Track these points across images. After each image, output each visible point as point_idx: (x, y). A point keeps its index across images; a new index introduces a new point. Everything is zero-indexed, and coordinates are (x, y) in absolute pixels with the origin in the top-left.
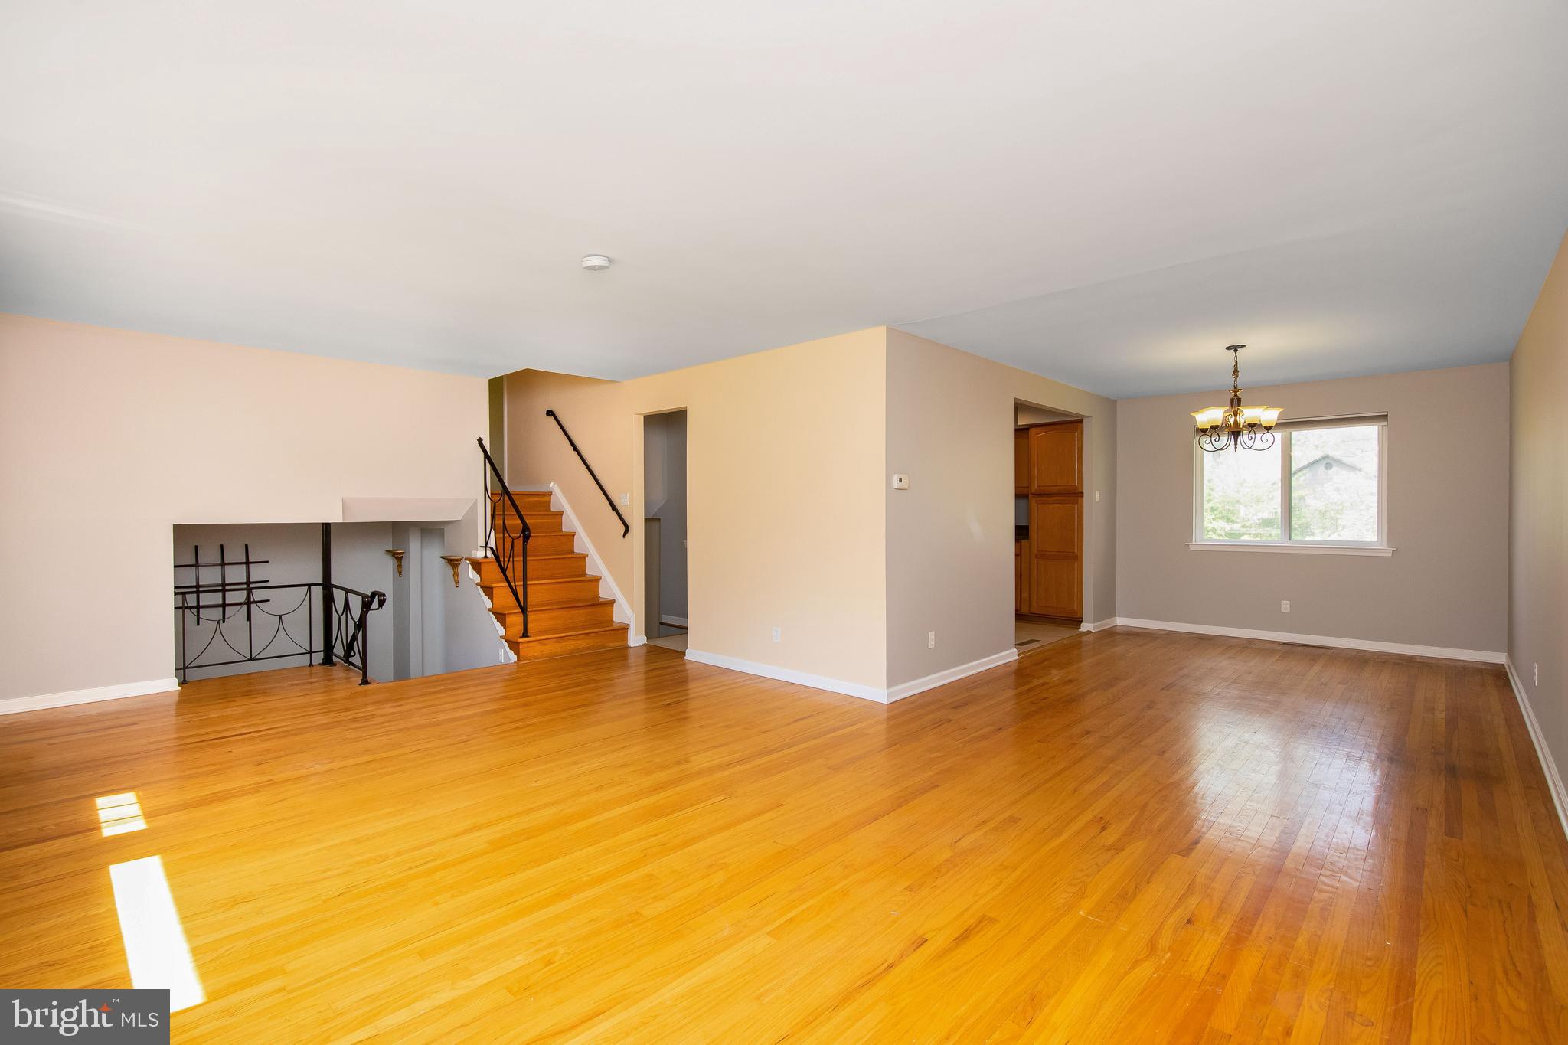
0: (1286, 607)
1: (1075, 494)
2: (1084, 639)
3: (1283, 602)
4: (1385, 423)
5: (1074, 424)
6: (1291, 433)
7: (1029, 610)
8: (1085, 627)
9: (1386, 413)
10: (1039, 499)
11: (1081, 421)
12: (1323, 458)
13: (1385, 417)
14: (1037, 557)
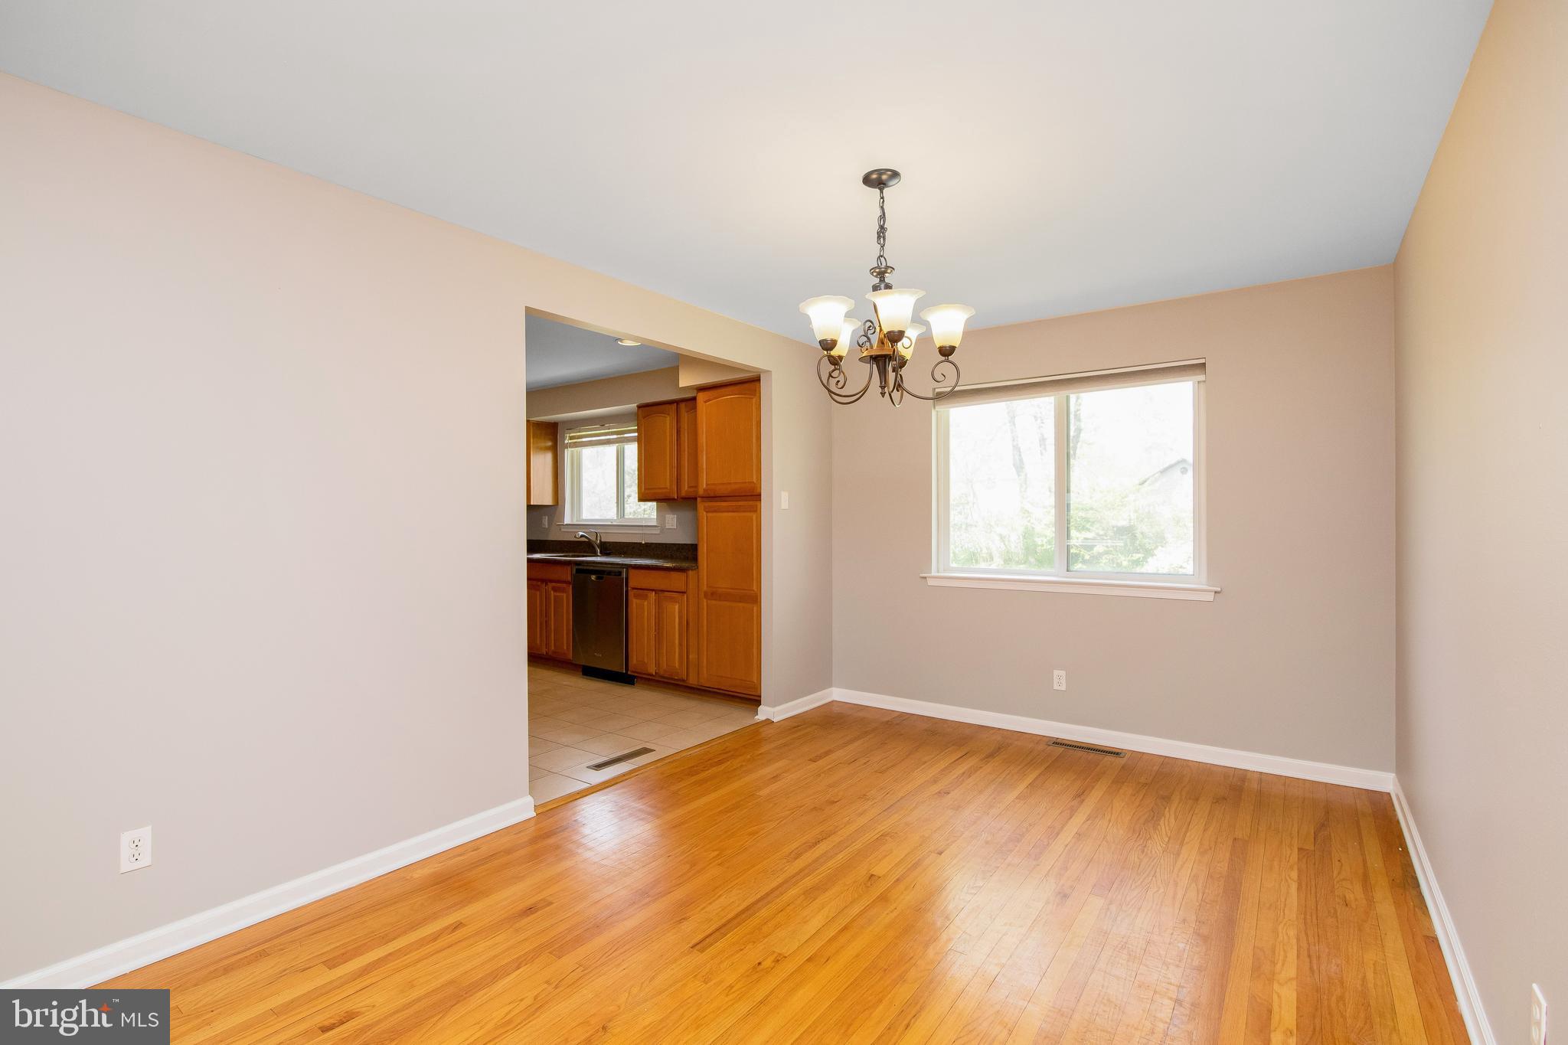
0: (1060, 680)
1: (750, 497)
2: (766, 732)
3: (1056, 673)
4: (1202, 377)
5: (749, 384)
6: (1068, 398)
7: (698, 681)
8: (764, 713)
9: (1203, 361)
10: (710, 504)
11: (756, 380)
12: (1178, 462)
13: (1202, 366)
14: (706, 595)
